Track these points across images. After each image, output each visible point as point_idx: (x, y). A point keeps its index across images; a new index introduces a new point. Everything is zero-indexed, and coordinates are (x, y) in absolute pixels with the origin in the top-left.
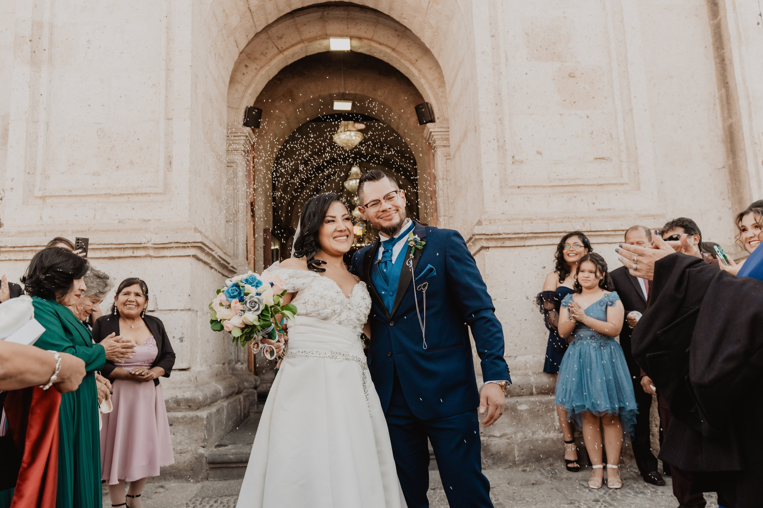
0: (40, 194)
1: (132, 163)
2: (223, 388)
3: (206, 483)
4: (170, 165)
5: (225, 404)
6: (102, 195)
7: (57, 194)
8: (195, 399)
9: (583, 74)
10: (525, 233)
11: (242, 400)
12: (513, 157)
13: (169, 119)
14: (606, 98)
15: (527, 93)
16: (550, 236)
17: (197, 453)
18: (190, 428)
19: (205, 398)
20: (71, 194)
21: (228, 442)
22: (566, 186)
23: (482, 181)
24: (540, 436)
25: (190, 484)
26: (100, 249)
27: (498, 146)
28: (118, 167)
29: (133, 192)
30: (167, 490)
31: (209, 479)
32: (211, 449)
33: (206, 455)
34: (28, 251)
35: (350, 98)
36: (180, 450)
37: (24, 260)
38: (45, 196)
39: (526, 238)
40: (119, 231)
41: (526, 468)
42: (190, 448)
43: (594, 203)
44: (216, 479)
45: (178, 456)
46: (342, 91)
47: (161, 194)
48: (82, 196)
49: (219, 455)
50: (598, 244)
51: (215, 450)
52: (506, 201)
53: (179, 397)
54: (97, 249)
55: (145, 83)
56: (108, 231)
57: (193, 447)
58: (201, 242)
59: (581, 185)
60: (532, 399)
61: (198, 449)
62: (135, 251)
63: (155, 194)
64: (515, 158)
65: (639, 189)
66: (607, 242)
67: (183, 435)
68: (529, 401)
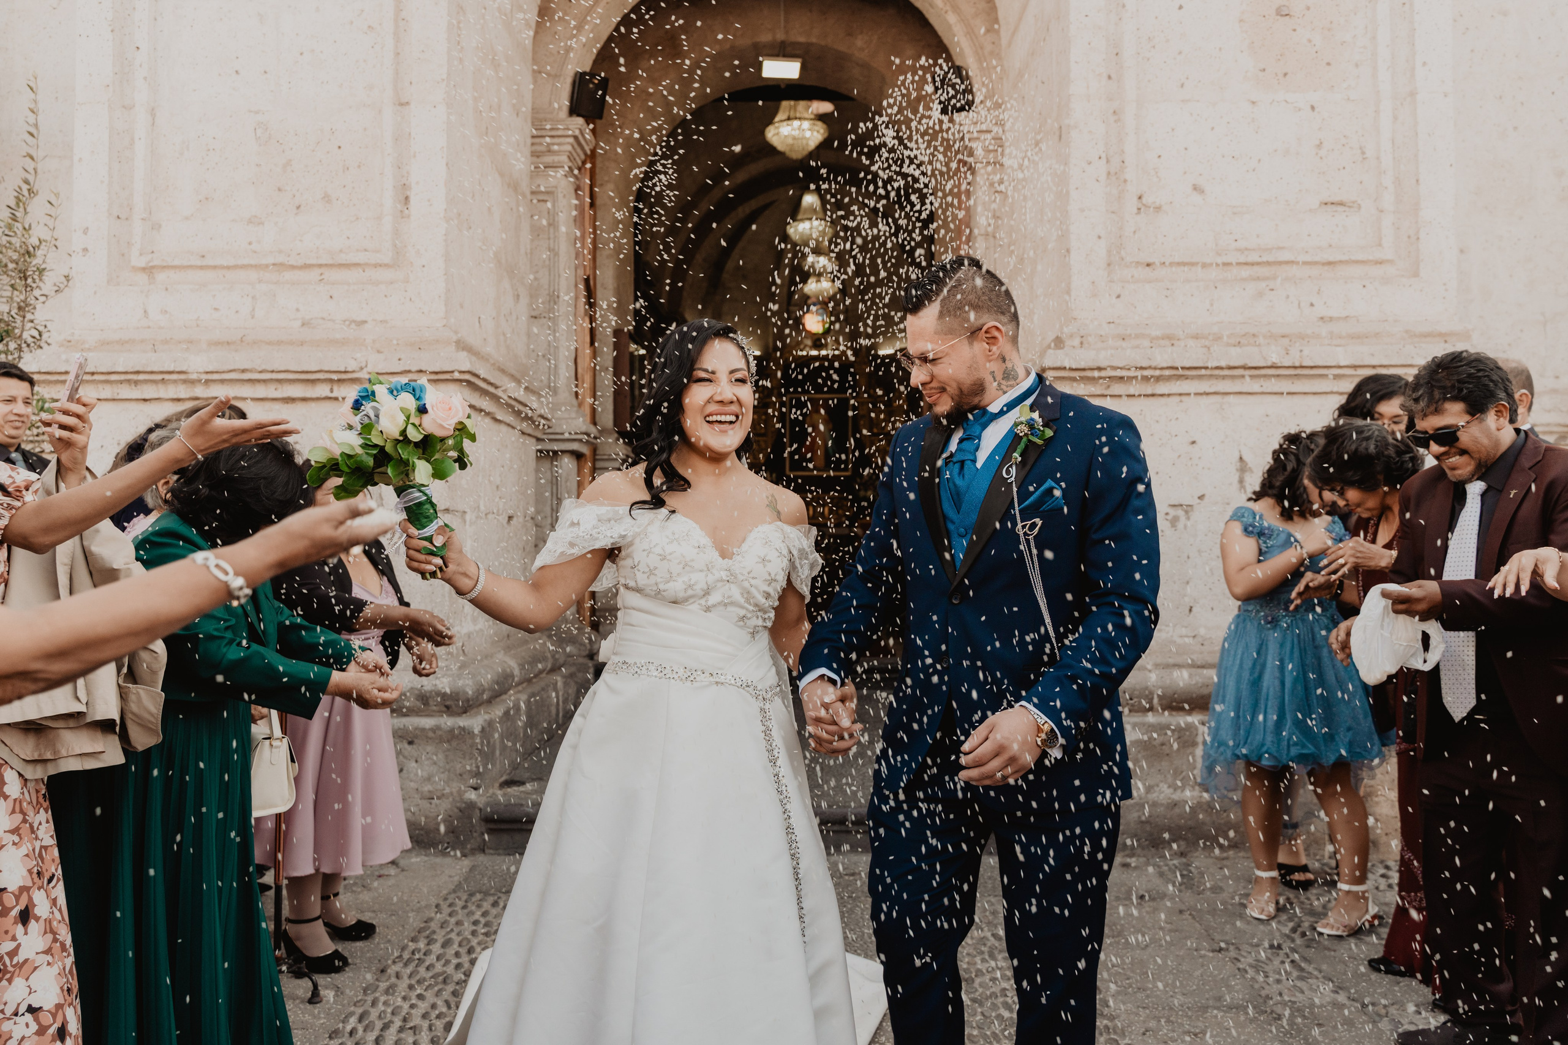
0: (141, 262)
1: (327, 198)
2: (519, 665)
3: (481, 858)
4: (406, 204)
5: (524, 697)
6: (267, 266)
7: (176, 262)
8: (457, 694)
9: (1308, 8)
10: (1155, 368)
11: (560, 684)
12: (1140, 198)
13: (401, 104)
14: (1357, 65)
15: (1180, 53)
16: (1211, 376)
17: (462, 800)
18: (448, 750)
19: (480, 691)
20: (204, 264)
21: (527, 775)
22: (1253, 264)
23: (1068, 251)
24: (1162, 796)
25: (448, 860)
26: (265, 381)
27: (1109, 173)
28: (298, 207)
29: (330, 262)
30: (403, 870)
31: (487, 851)
32: (491, 791)
33: (481, 806)
34: (121, 382)
35: (798, 52)
36: (430, 792)
37: (114, 400)
38: (153, 267)
39: (1158, 379)
40: (302, 344)
41: (1128, 860)
42: (447, 790)
43: (1312, 305)
44: (501, 851)
45: (425, 804)
46: (780, 36)
47: (387, 265)
48: (228, 268)
49: (506, 806)
50: (1315, 394)
51: (499, 793)
52: (1118, 297)
53: (425, 688)
54: (258, 381)
55: (352, 23)
56: (280, 343)
57: (456, 786)
58: (469, 372)
59: (1287, 263)
60: (1150, 718)
61: (465, 792)
62: (335, 388)
63: (376, 266)
64: (1144, 200)
65: (1416, 274)
66: (1335, 390)
67: (435, 763)
68: (1144, 724)
